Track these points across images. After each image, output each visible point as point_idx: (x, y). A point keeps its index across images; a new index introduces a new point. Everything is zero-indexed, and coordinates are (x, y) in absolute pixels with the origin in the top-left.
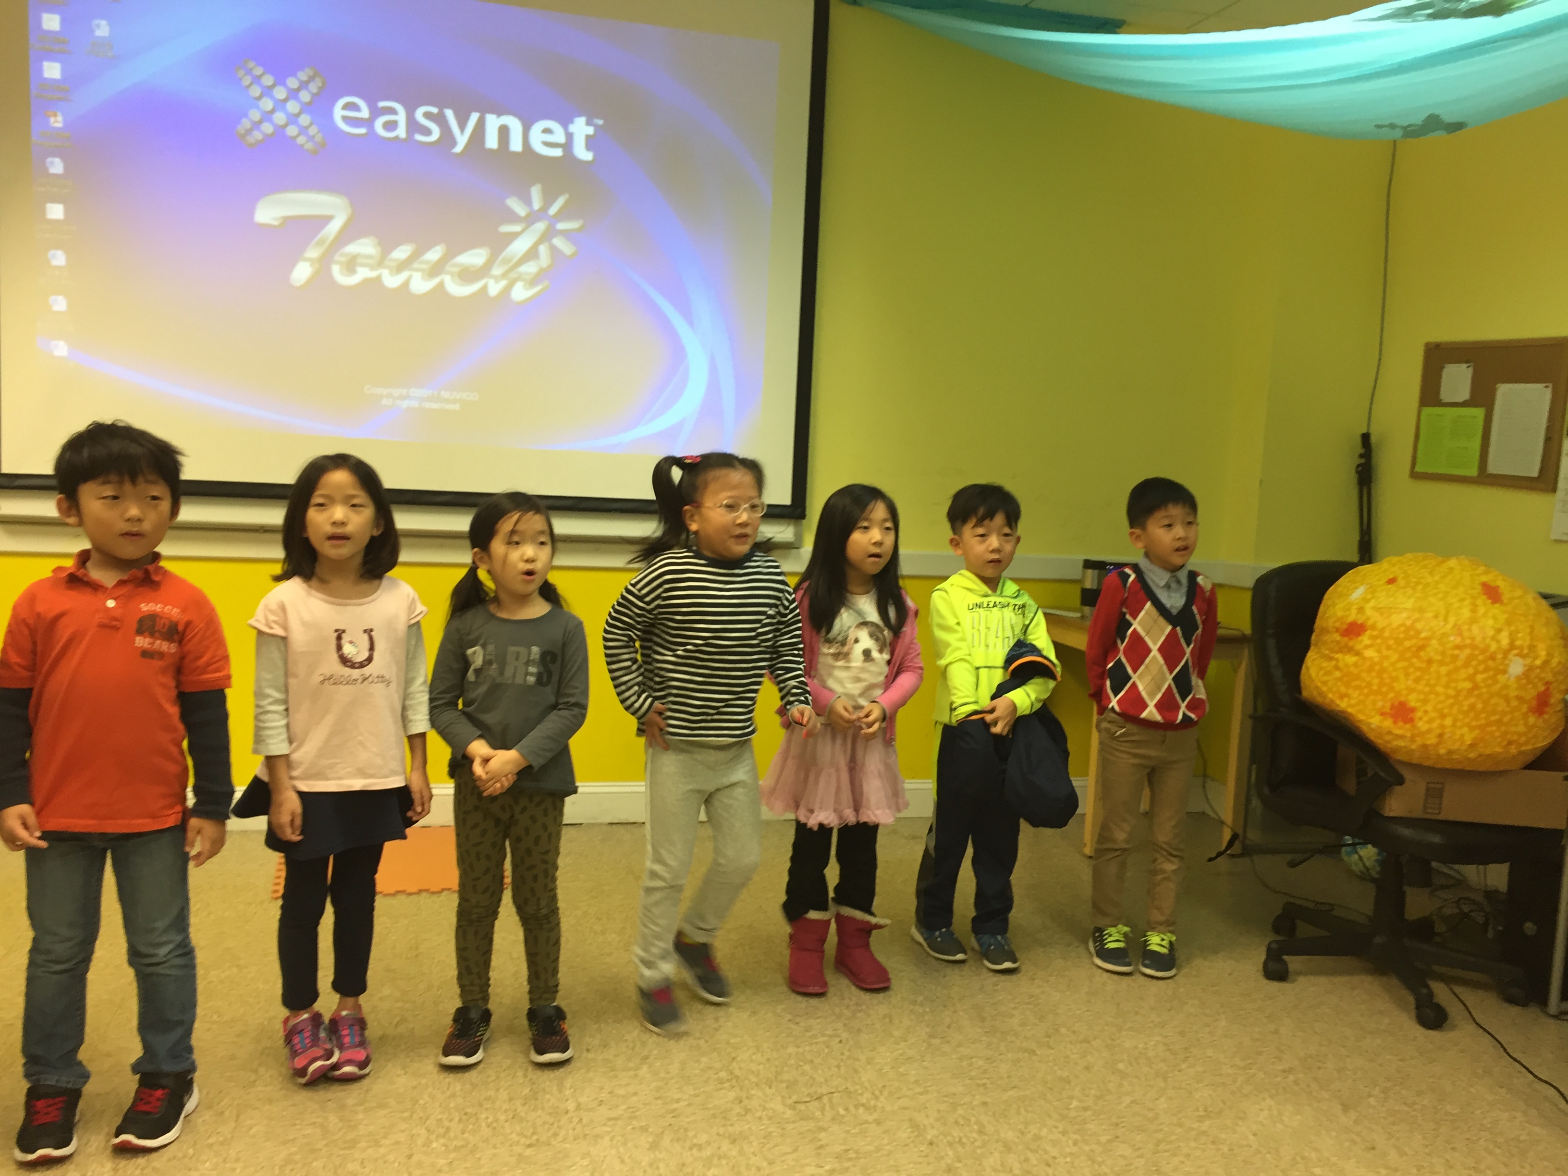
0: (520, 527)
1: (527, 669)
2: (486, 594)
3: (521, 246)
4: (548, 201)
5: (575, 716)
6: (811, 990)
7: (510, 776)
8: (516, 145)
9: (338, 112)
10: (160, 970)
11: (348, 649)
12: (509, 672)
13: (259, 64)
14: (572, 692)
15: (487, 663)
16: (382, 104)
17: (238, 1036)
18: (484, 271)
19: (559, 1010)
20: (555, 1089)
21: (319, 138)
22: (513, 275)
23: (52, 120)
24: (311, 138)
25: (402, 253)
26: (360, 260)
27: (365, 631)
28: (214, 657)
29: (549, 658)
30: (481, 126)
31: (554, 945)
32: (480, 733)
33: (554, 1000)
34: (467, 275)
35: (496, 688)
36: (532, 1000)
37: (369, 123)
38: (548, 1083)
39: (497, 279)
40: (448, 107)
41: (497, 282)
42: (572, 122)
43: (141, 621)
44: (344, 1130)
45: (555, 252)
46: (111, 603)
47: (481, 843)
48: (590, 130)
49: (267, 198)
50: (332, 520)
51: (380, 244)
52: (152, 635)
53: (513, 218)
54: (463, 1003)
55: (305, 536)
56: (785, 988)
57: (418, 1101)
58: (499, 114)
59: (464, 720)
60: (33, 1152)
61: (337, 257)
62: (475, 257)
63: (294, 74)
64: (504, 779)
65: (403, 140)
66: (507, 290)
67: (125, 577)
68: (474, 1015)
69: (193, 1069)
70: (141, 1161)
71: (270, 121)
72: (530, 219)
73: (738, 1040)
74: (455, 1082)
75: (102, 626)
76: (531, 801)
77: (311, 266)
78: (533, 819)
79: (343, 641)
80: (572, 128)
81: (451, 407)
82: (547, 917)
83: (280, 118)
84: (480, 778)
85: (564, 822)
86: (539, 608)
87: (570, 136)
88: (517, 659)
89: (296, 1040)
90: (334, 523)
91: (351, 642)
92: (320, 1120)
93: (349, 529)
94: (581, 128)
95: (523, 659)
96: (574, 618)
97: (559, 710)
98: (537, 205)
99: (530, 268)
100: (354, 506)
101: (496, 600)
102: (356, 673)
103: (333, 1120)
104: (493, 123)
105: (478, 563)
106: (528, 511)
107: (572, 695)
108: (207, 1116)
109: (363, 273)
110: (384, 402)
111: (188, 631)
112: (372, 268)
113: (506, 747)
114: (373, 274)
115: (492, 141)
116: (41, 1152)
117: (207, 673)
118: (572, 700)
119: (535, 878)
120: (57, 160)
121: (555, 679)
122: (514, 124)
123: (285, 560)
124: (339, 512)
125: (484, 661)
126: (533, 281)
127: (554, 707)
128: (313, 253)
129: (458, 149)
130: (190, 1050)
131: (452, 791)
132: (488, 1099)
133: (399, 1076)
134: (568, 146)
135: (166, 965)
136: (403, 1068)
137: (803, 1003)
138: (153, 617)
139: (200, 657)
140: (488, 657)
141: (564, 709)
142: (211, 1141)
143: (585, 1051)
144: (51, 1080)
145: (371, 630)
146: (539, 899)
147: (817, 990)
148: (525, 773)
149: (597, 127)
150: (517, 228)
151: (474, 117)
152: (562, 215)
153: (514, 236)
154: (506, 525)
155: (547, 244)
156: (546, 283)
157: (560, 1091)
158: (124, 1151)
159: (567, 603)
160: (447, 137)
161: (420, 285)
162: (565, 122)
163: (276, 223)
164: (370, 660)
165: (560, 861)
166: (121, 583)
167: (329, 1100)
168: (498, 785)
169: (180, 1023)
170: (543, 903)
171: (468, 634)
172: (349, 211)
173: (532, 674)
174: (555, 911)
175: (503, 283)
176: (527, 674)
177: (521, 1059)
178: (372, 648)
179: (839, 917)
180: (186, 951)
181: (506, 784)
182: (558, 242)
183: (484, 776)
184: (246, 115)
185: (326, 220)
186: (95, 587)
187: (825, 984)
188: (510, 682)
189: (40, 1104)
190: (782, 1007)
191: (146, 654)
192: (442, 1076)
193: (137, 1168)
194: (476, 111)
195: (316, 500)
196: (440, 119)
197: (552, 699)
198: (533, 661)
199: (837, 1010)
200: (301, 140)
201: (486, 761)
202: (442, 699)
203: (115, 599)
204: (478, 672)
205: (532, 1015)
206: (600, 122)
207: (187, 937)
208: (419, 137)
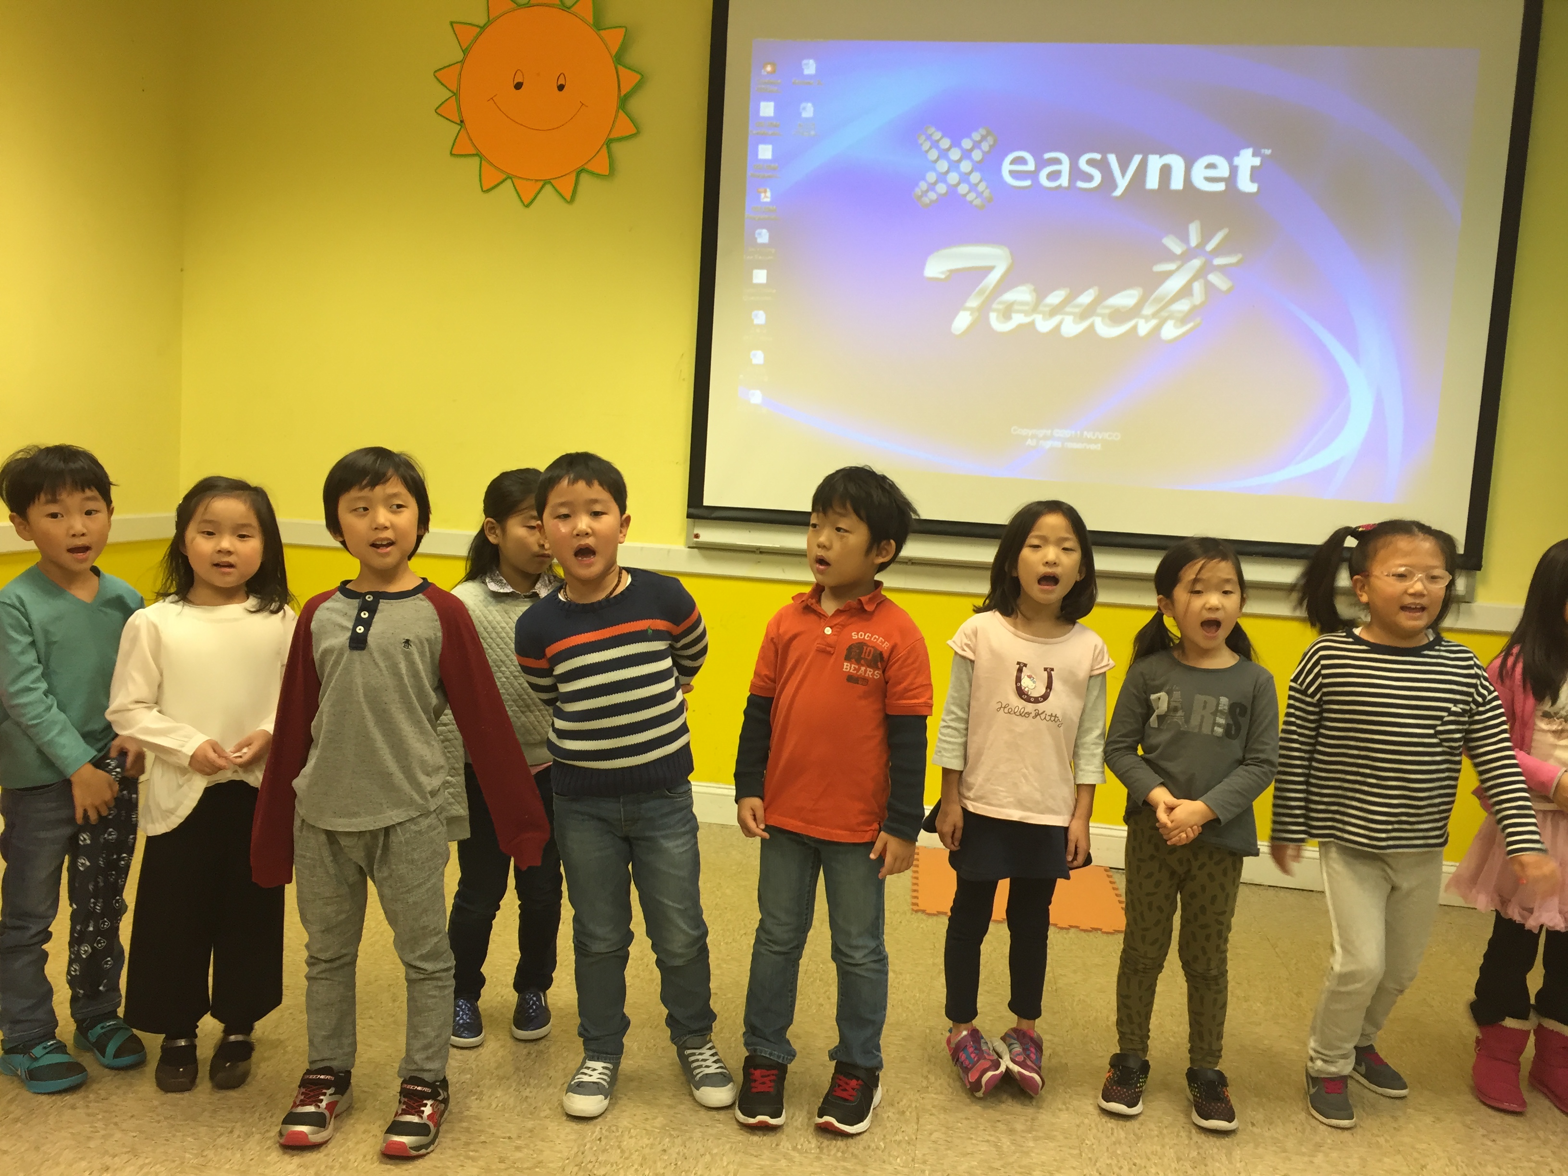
0: (1205, 575)
1: (1215, 720)
2: (1171, 640)
3: (1174, 285)
4: (1206, 237)
5: (1264, 773)
6: (1506, 1106)
7: (1195, 827)
8: (1177, 183)
9: (1007, 167)
10: (857, 970)
11: (1026, 683)
12: (1195, 721)
13: (938, 129)
14: (1260, 747)
15: (1172, 710)
16: (1047, 156)
17: (904, 1039)
18: (1135, 312)
19: (1220, 1074)
20: (1224, 1158)
21: (987, 194)
22: (1164, 314)
23: (763, 195)
24: (979, 195)
25: (1055, 298)
26: (1016, 307)
27: (1045, 669)
28: (912, 684)
29: (1238, 710)
30: (1142, 168)
31: (1221, 1008)
32: (1162, 780)
33: (1217, 1063)
34: (1118, 316)
35: (1181, 736)
36: (1192, 1060)
37: (1033, 175)
38: (1215, 1150)
39: (1147, 319)
40: (1112, 152)
41: (1147, 322)
42: (1238, 155)
43: (850, 649)
44: (1017, 1154)
45: (1210, 288)
46: (828, 631)
47: (1154, 894)
48: (1257, 161)
49: (936, 254)
50: (1045, 560)
51: (1035, 290)
52: (858, 662)
53: (1170, 256)
54: (1121, 1050)
55: (1015, 575)
56: (1470, 1098)
57: (1084, 1140)
58: (1162, 154)
59: (1144, 765)
60: (754, 1117)
61: (995, 306)
62: (1126, 299)
63: (968, 136)
64: (1189, 829)
65: (1065, 188)
66: (1158, 328)
67: (841, 608)
68: (1133, 1064)
69: (880, 1067)
70: (841, 1143)
71: (944, 181)
72: (1186, 257)
73: (1424, 1146)
74: (1118, 1129)
75: (821, 651)
76: (1211, 858)
77: (971, 315)
78: (1211, 876)
79: (1023, 675)
80: (1237, 161)
81: (1093, 447)
82: (1216, 979)
83: (953, 178)
84: (1165, 826)
85: (1241, 881)
86: (1226, 659)
87: (1234, 170)
88: (1204, 707)
89: (963, 1056)
90: (1047, 563)
91: (1029, 677)
92: (992, 1139)
93: (1058, 571)
94: (1247, 160)
95: (1211, 708)
96: (1264, 671)
97: (1246, 765)
98: (1194, 241)
99: (1183, 306)
100: (1064, 549)
101: (1181, 646)
102: (1030, 707)
103: (1006, 1142)
104: (1155, 163)
105: (1164, 611)
106: (1212, 558)
107: (1262, 751)
108: (890, 1113)
109: (1018, 319)
110: (1029, 442)
111: (891, 659)
112: (1026, 313)
113: (1191, 796)
114: (1025, 320)
115: (1152, 182)
116: (761, 1118)
117: (905, 699)
118: (1262, 756)
119: (1208, 938)
120: (764, 232)
121: (1244, 732)
122: (1176, 162)
123: (989, 597)
124: (1051, 553)
125: (1168, 707)
126: (1184, 320)
127: (1241, 762)
128: (973, 302)
129: (1118, 192)
130: (878, 1049)
131: (1125, 834)
132: (1155, 1153)
133: (1060, 1110)
134: (1231, 180)
135: (862, 967)
136: (1064, 1103)
137: (1497, 1120)
138: (861, 645)
139: (900, 683)
140: (1173, 704)
141: (1251, 765)
142: (897, 1138)
143: (1250, 1125)
144: (765, 1052)
145: (1052, 670)
146: (1209, 959)
147: (1514, 1107)
148: (1211, 826)
149: (1264, 158)
150: (1171, 266)
151: (1137, 159)
152: (1218, 251)
153: (1168, 274)
154: (1189, 573)
155: (1202, 281)
156: (1198, 320)
157: (1230, 1163)
158: (825, 1130)
159: (1255, 653)
160: (1109, 181)
161: (1071, 328)
162: (1230, 154)
163: (943, 276)
164: (1045, 697)
165: (1234, 920)
166: (838, 612)
167: (999, 1121)
168: (1184, 835)
169: (873, 1022)
170: (1213, 965)
171: (1154, 680)
172: (1010, 261)
173: (1219, 725)
174: (1224, 973)
175: (1154, 322)
176: (1215, 724)
177: (1182, 1118)
178: (1049, 686)
179: (1540, 1031)
180: (880, 959)
181: (1192, 835)
182: (1213, 278)
183: (1169, 824)
184: (923, 178)
185: (987, 270)
186: (820, 615)
187: (1524, 1104)
188: (1196, 730)
189: (758, 1073)
190: (1473, 1118)
191: (851, 679)
192: (1104, 1120)
193: (838, 1151)
194: (1139, 153)
195: (1032, 540)
196: (1103, 166)
197: (1240, 755)
198: (1221, 711)
199: (1541, 1134)
200: (971, 197)
201: (1171, 809)
202: (1122, 742)
203: (831, 627)
204: (1160, 718)
205: (1192, 1076)
206: (1268, 152)
207: (881, 944)
208: (1081, 184)
